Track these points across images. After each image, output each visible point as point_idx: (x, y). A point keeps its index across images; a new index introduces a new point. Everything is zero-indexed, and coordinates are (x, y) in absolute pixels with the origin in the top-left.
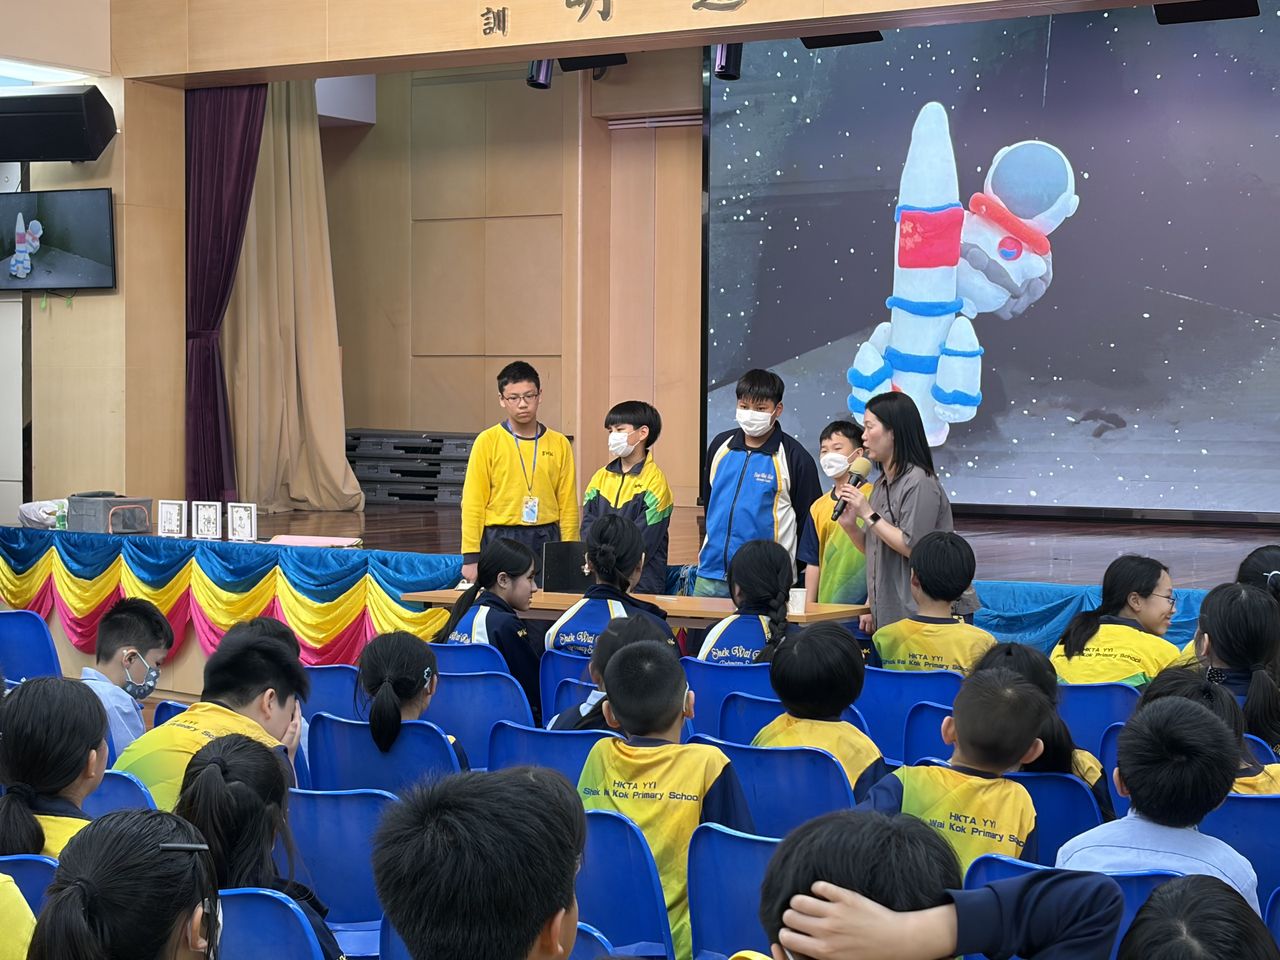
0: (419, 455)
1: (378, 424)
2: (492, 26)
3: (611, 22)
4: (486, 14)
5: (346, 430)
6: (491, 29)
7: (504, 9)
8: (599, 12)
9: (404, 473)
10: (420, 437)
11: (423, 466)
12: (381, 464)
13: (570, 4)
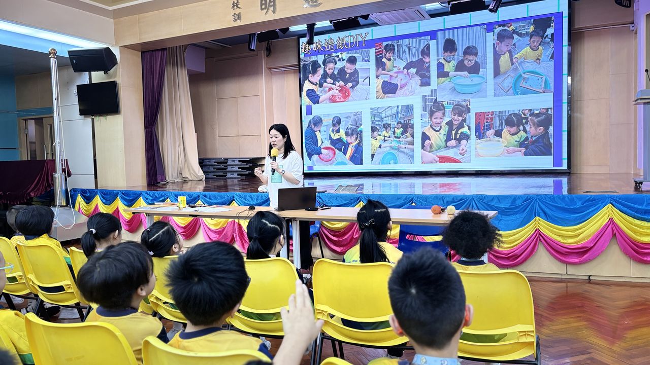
0: (221, 164)
1: (209, 156)
2: (236, 19)
4: (234, 15)
7: (240, 13)
8: (272, 11)
10: (221, 159)
11: (223, 167)
12: (210, 167)
13: (262, 9)
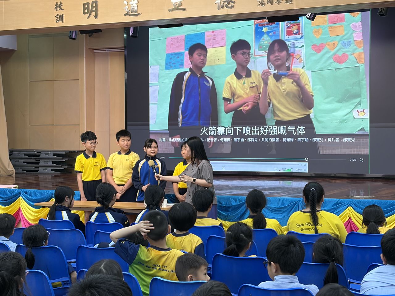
0: (33, 157)
1: (19, 147)
2: (59, 20)
3: (97, 19)
4: (57, 16)
5: (9, 149)
6: (59, 21)
7: (63, 14)
8: (94, 16)
9: (28, 163)
10: (33, 151)
11: (34, 161)
12: (20, 160)
13: (84, 13)
